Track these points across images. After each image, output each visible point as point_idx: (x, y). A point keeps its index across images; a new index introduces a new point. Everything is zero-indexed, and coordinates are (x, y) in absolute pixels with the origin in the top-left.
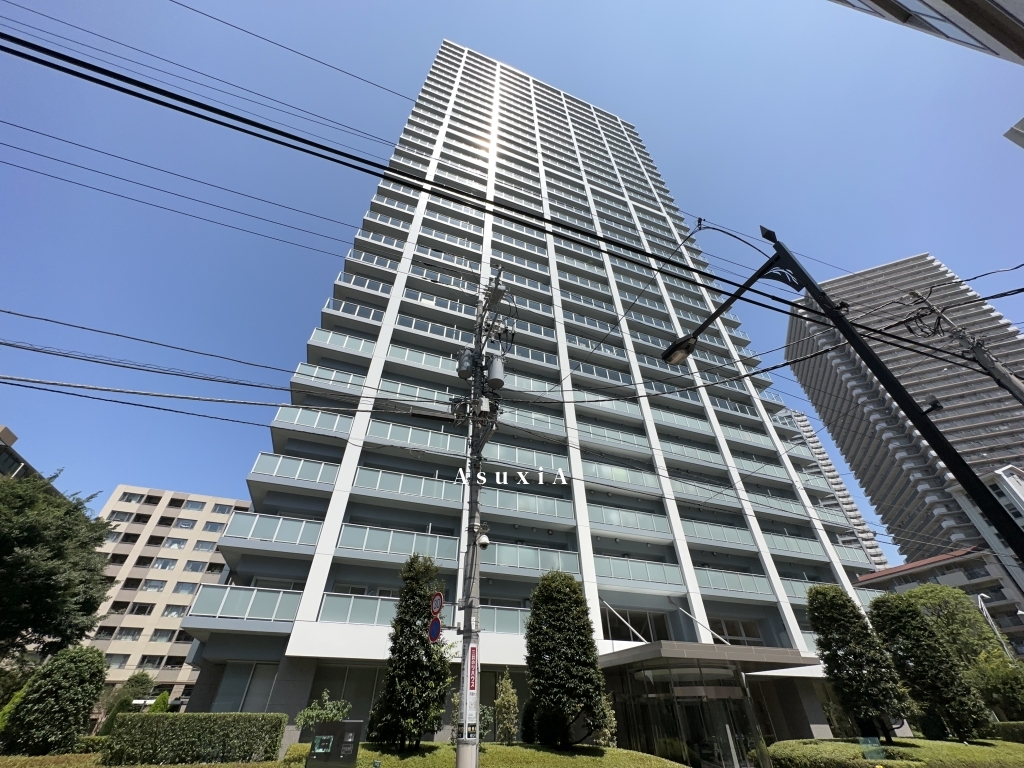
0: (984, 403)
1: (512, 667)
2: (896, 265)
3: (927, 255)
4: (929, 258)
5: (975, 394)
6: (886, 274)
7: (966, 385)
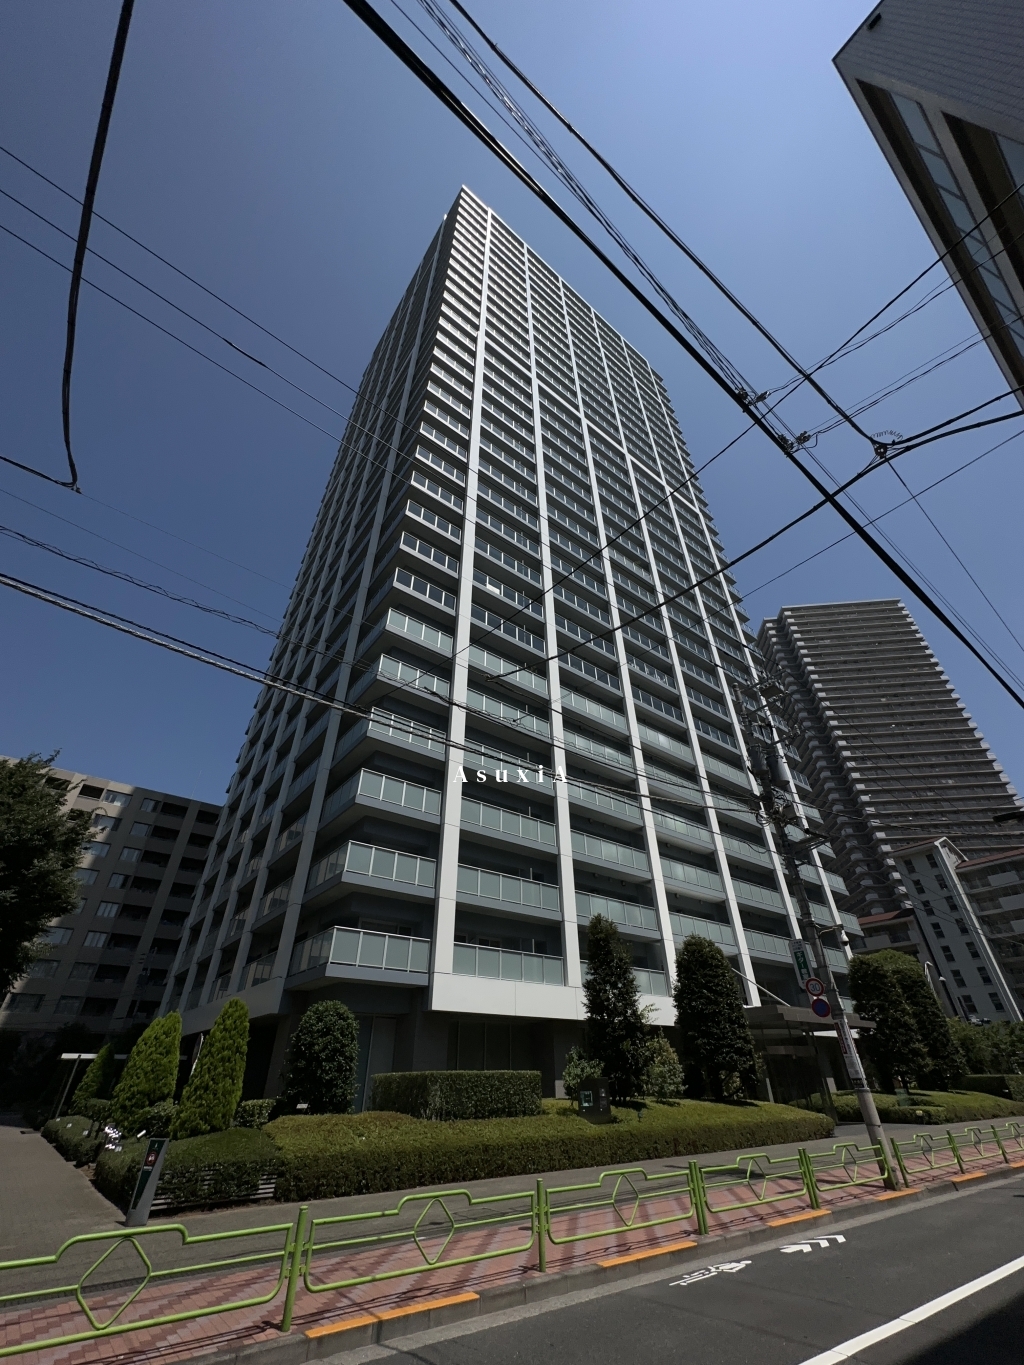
0: (918, 767)
1: (666, 1028)
2: (869, 604)
3: (898, 601)
4: (900, 605)
5: (913, 755)
6: (859, 612)
7: (908, 745)
